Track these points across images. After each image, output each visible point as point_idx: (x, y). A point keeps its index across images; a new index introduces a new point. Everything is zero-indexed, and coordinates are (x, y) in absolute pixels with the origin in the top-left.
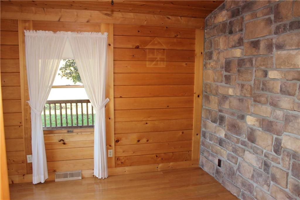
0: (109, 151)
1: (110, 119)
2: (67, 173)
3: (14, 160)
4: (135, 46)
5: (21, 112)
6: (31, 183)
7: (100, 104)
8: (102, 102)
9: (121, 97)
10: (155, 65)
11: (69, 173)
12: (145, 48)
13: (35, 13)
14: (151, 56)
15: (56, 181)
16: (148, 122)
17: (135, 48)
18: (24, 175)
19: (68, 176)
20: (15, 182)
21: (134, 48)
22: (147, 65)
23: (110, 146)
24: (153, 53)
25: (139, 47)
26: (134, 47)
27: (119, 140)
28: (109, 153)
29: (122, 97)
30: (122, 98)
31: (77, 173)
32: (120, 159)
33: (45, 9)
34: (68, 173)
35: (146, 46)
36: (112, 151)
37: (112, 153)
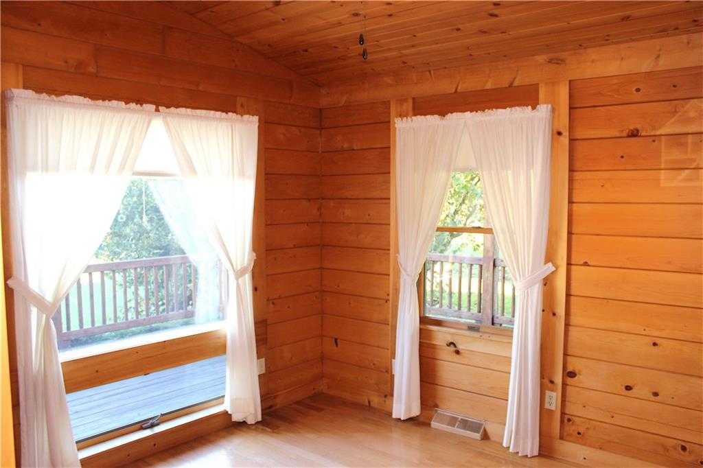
0: (548, 393)
1: (554, 314)
2: (458, 418)
3: (375, 363)
4: (627, 131)
5: (389, 275)
6: (390, 414)
7: (527, 276)
8: (532, 271)
9: (586, 264)
10: (689, 179)
11: (462, 419)
12: (658, 133)
13: (416, 83)
14: (676, 154)
15: (432, 426)
16: (658, 341)
17: (629, 136)
18: (386, 396)
19: (457, 425)
20: (372, 405)
21: (623, 137)
22: (662, 181)
23: (552, 382)
24: (682, 145)
25: (638, 131)
26: (624, 134)
27: (577, 371)
28: (547, 399)
29: (590, 263)
30: (588, 265)
31: (476, 423)
32: (574, 422)
33: (432, 72)
34: (460, 417)
35: (660, 128)
36: (554, 394)
37: (554, 401)
